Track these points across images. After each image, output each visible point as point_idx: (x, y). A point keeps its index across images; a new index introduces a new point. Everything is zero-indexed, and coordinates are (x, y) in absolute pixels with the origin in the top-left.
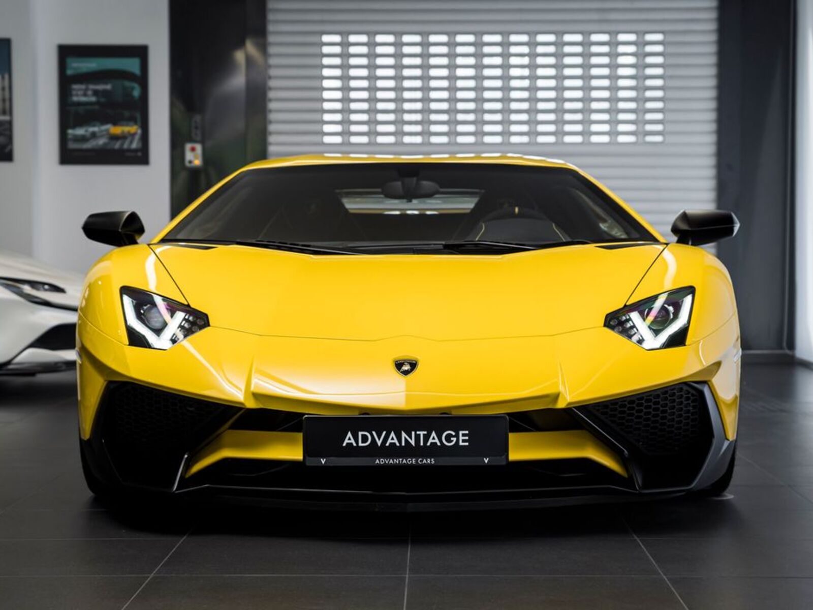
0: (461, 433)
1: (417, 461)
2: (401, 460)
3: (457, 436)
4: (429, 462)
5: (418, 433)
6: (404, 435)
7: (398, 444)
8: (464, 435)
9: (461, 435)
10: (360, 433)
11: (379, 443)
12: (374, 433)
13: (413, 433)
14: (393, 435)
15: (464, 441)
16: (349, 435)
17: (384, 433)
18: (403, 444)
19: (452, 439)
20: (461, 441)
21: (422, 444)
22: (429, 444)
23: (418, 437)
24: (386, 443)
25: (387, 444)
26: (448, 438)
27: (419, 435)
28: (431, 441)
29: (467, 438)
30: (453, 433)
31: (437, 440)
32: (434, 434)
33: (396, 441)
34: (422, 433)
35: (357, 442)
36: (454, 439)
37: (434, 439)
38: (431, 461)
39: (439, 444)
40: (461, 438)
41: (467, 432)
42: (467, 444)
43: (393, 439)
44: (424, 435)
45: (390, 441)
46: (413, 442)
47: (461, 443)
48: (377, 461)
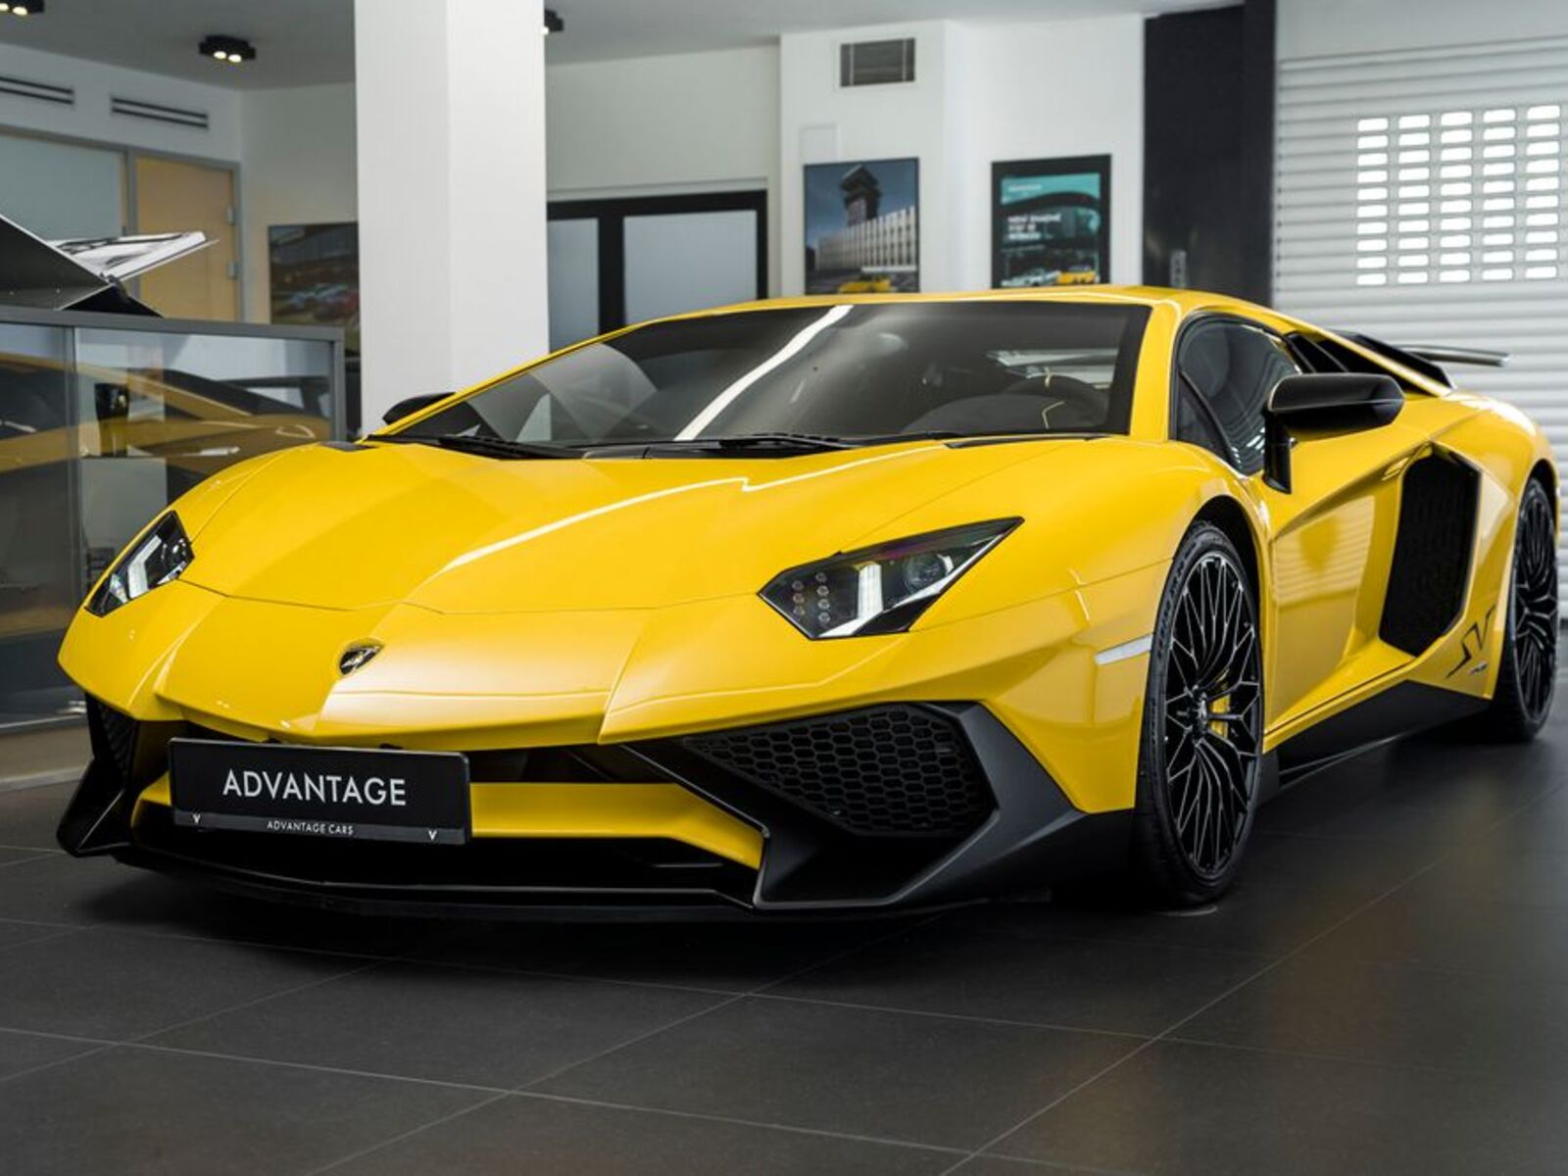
0: (393, 782)
1: (326, 828)
2: (304, 824)
3: (387, 788)
4: (344, 831)
5: (329, 778)
6: (308, 781)
7: (300, 797)
8: (397, 787)
9: (392, 787)
10: (247, 774)
11: (273, 792)
12: (265, 774)
13: (321, 778)
14: (292, 780)
15: (398, 797)
16: (231, 776)
17: (280, 775)
18: (308, 797)
19: (380, 792)
20: (393, 797)
21: (335, 799)
22: (345, 800)
23: (328, 785)
24: (282, 796)
25: (285, 796)
26: (374, 788)
27: (330, 782)
28: (348, 794)
29: (402, 792)
30: (382, 783)
31: (356, 794)
32: (351, 783)
33: (296, 791)
34: (334, 779)
35: (243, 791)
36: (383, 793)
37: (352, 792)
38: (348, 831)
39: (360, 800)
40: (394, 792)
41: (401, 782)
42: (403, 803)
43: (292, 788)
44: (338, 783)
45: (288, 791)
46: (321, 794)
47: (394, 802)
48: (270, 825)
